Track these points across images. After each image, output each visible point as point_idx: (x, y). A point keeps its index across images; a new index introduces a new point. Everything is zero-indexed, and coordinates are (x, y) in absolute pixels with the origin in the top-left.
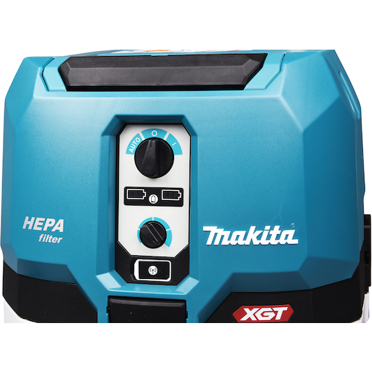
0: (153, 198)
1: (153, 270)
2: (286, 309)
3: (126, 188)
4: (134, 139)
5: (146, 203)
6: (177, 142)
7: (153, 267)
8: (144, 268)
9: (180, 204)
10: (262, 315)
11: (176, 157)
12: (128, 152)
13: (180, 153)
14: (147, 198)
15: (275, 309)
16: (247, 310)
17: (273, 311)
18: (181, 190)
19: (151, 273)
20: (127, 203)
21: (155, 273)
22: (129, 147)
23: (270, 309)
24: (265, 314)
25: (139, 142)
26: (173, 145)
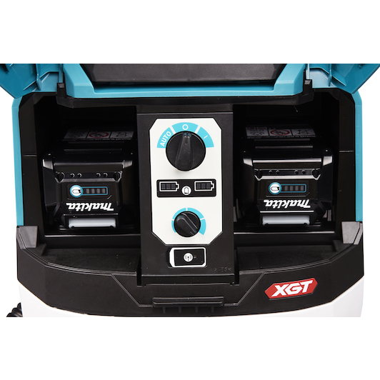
0: (186, 189)
1: (188, 257)
2: (311, 282)
3: (158, 181)
4: (165, 133)
5: (179, 194)
6: (209, 136)
7: (188, 255)
8: (179, 255)
9: (213, 194)
10: (291, 290)
11: (208, 149)
12: (159, 146)
13: (212, 145)
14: (180, 190)
15: (302, 283)
16: (278, 287)
17: (301, 285)
18: (214, 181)
19: (187, 260)
20: (160, 195)
21: (190, 260)
22: (160, 141)
23: (298, 284)
24: (293, 289)
25: (170, 135)
26: (204, 138)
